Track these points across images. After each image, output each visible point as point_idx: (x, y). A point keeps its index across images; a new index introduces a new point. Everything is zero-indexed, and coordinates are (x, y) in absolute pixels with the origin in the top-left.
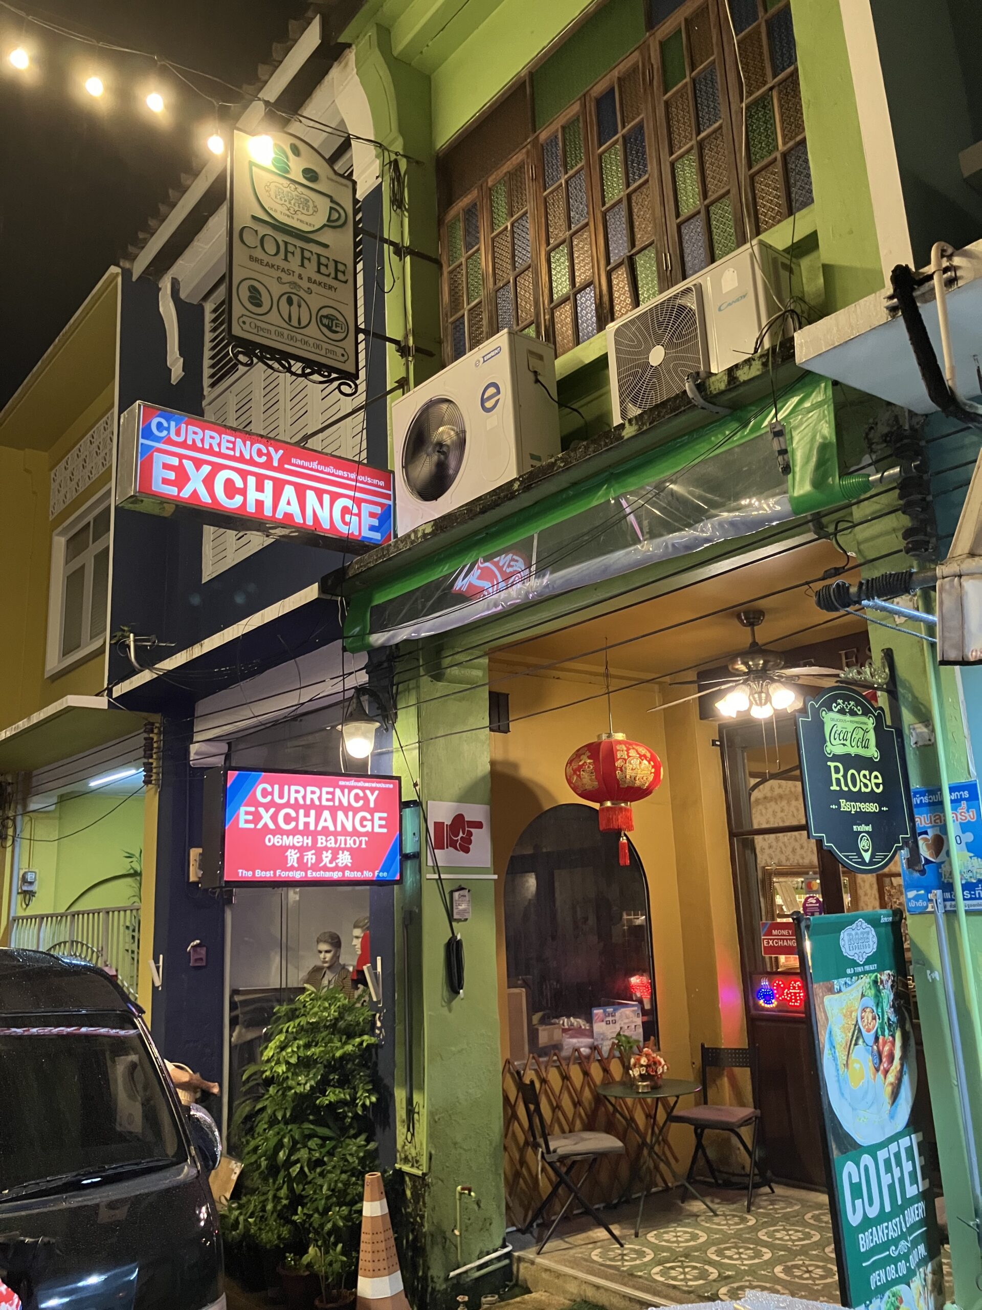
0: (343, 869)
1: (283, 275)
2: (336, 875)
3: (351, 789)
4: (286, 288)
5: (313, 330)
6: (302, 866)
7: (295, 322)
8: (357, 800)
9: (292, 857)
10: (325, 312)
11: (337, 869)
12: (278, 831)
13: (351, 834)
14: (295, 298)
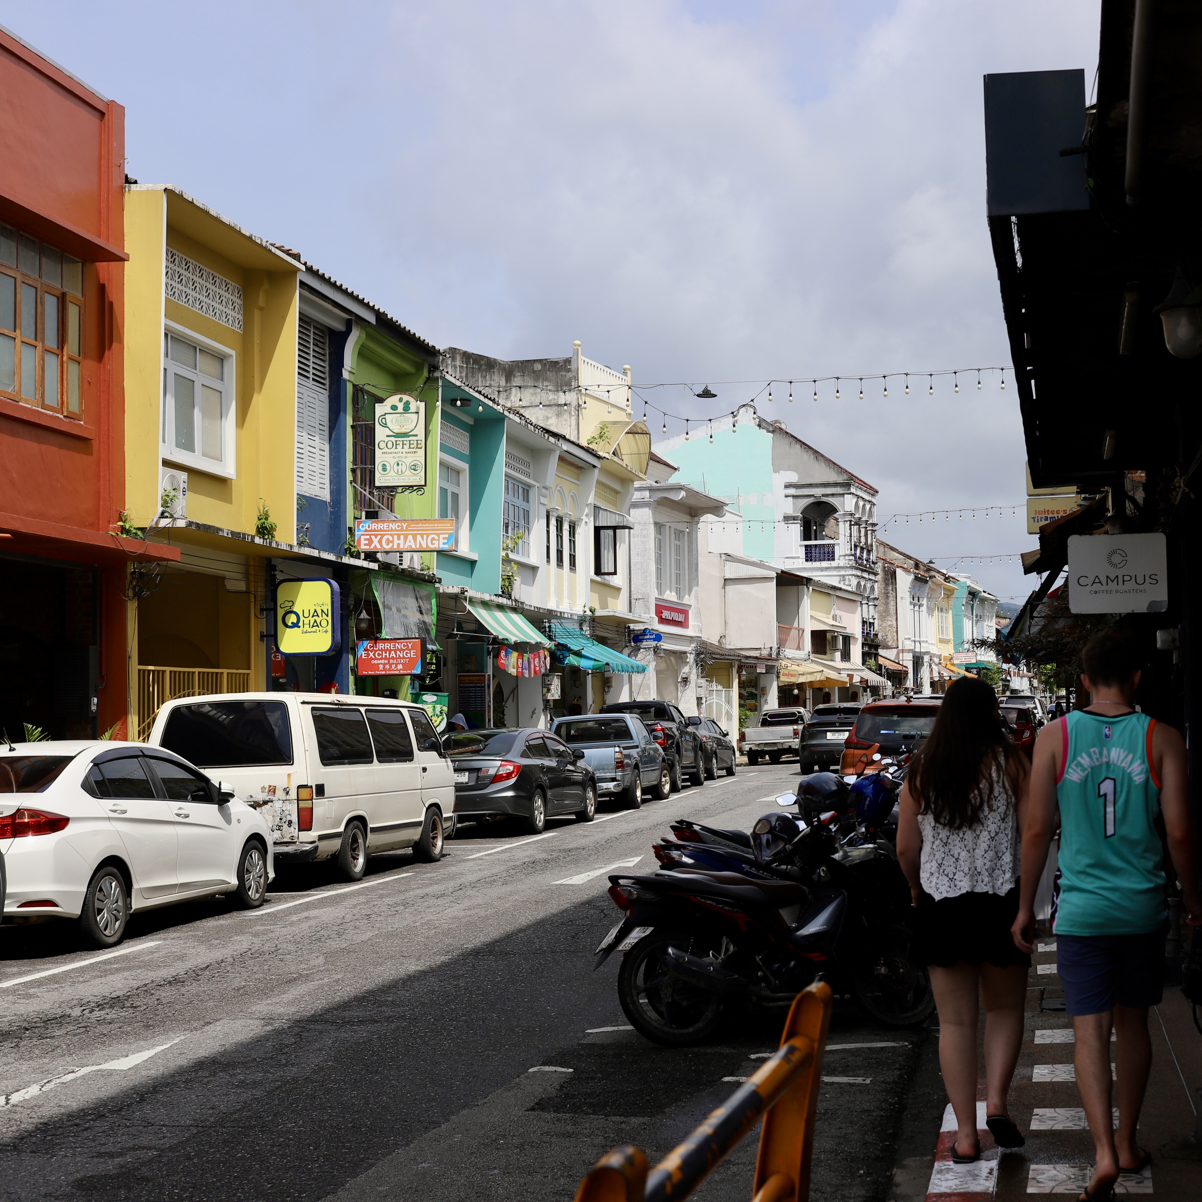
0: (399, 670)
1: (394, 455)
2: (397, 672)
3: (401, 643)
4: (397, 460)
5: (408, 473)
6: (384, 669)
7: (400, 472)
8: (404, 646)
9: (381, 667)
10: (412, 464)
11: (397, 670)
12: (376, 659)
13: (402, 658)
14: (400, 463)
